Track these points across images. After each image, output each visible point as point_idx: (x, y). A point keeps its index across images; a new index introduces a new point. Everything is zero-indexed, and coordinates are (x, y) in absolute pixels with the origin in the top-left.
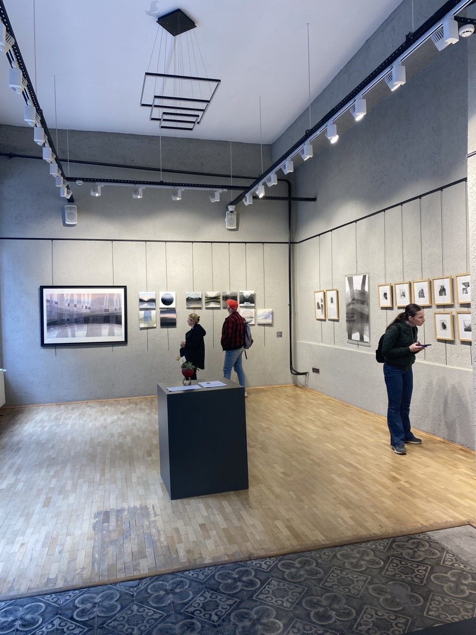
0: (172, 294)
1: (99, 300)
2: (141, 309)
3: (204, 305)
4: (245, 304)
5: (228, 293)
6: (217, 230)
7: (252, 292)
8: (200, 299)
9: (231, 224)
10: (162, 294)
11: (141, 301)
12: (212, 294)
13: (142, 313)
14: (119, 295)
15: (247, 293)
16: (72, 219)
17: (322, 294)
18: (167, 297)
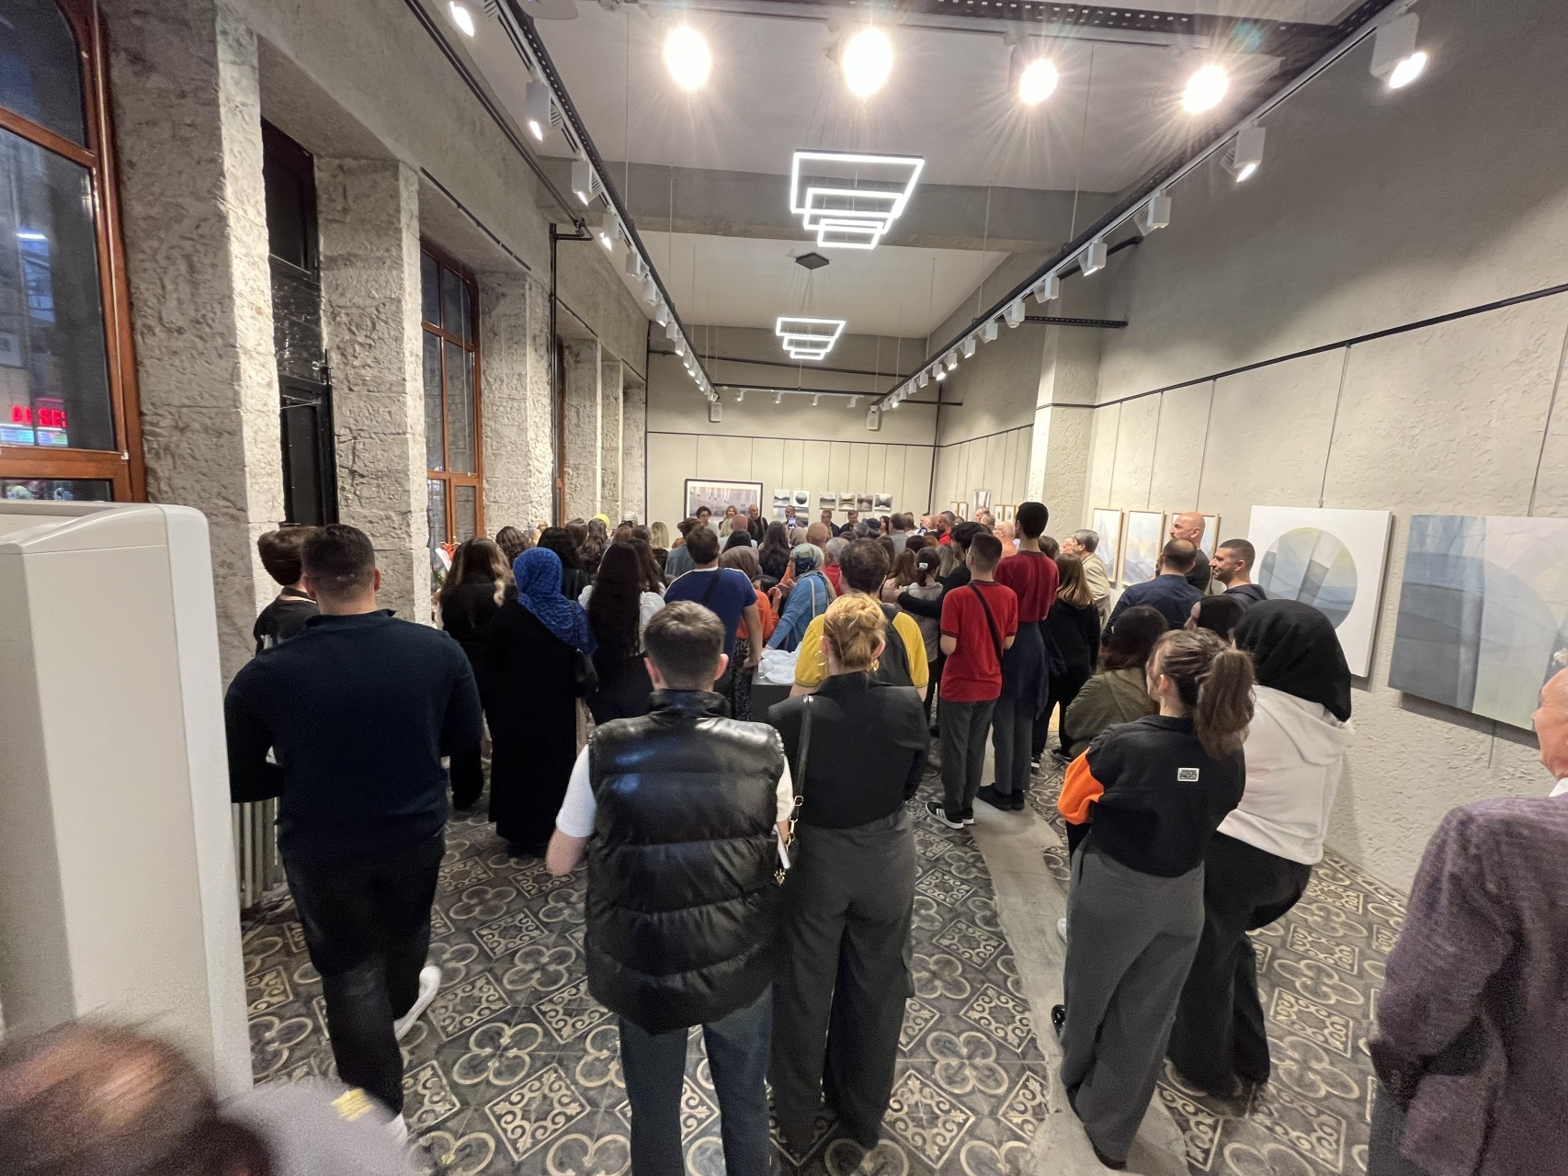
0: (806, 494)
1: (738, 494)
2: (775, 507)
3: (837, 507)
4: (881, 507)
5: (863, 496)
6: (855, 430)
7: (889, 496)
8: (834, 501)
9: (872, 425)
10: (796, 493)
11: (776, 498)
12: (847, 496)
13: (776, 510)
14: (755, 492)
15: (883, 497)
16: (717, 416)
17: (956, 505)
18: (801, 497)
